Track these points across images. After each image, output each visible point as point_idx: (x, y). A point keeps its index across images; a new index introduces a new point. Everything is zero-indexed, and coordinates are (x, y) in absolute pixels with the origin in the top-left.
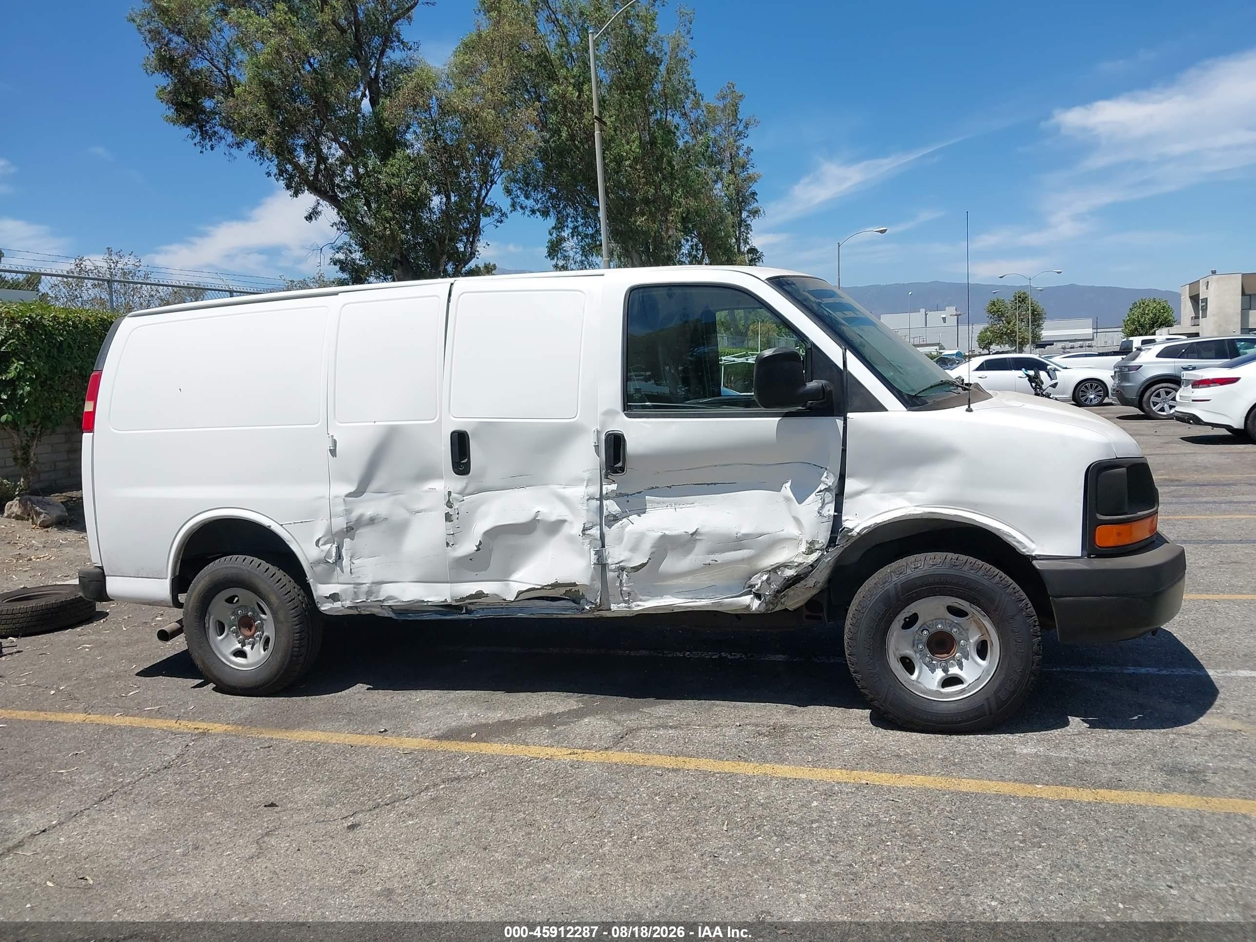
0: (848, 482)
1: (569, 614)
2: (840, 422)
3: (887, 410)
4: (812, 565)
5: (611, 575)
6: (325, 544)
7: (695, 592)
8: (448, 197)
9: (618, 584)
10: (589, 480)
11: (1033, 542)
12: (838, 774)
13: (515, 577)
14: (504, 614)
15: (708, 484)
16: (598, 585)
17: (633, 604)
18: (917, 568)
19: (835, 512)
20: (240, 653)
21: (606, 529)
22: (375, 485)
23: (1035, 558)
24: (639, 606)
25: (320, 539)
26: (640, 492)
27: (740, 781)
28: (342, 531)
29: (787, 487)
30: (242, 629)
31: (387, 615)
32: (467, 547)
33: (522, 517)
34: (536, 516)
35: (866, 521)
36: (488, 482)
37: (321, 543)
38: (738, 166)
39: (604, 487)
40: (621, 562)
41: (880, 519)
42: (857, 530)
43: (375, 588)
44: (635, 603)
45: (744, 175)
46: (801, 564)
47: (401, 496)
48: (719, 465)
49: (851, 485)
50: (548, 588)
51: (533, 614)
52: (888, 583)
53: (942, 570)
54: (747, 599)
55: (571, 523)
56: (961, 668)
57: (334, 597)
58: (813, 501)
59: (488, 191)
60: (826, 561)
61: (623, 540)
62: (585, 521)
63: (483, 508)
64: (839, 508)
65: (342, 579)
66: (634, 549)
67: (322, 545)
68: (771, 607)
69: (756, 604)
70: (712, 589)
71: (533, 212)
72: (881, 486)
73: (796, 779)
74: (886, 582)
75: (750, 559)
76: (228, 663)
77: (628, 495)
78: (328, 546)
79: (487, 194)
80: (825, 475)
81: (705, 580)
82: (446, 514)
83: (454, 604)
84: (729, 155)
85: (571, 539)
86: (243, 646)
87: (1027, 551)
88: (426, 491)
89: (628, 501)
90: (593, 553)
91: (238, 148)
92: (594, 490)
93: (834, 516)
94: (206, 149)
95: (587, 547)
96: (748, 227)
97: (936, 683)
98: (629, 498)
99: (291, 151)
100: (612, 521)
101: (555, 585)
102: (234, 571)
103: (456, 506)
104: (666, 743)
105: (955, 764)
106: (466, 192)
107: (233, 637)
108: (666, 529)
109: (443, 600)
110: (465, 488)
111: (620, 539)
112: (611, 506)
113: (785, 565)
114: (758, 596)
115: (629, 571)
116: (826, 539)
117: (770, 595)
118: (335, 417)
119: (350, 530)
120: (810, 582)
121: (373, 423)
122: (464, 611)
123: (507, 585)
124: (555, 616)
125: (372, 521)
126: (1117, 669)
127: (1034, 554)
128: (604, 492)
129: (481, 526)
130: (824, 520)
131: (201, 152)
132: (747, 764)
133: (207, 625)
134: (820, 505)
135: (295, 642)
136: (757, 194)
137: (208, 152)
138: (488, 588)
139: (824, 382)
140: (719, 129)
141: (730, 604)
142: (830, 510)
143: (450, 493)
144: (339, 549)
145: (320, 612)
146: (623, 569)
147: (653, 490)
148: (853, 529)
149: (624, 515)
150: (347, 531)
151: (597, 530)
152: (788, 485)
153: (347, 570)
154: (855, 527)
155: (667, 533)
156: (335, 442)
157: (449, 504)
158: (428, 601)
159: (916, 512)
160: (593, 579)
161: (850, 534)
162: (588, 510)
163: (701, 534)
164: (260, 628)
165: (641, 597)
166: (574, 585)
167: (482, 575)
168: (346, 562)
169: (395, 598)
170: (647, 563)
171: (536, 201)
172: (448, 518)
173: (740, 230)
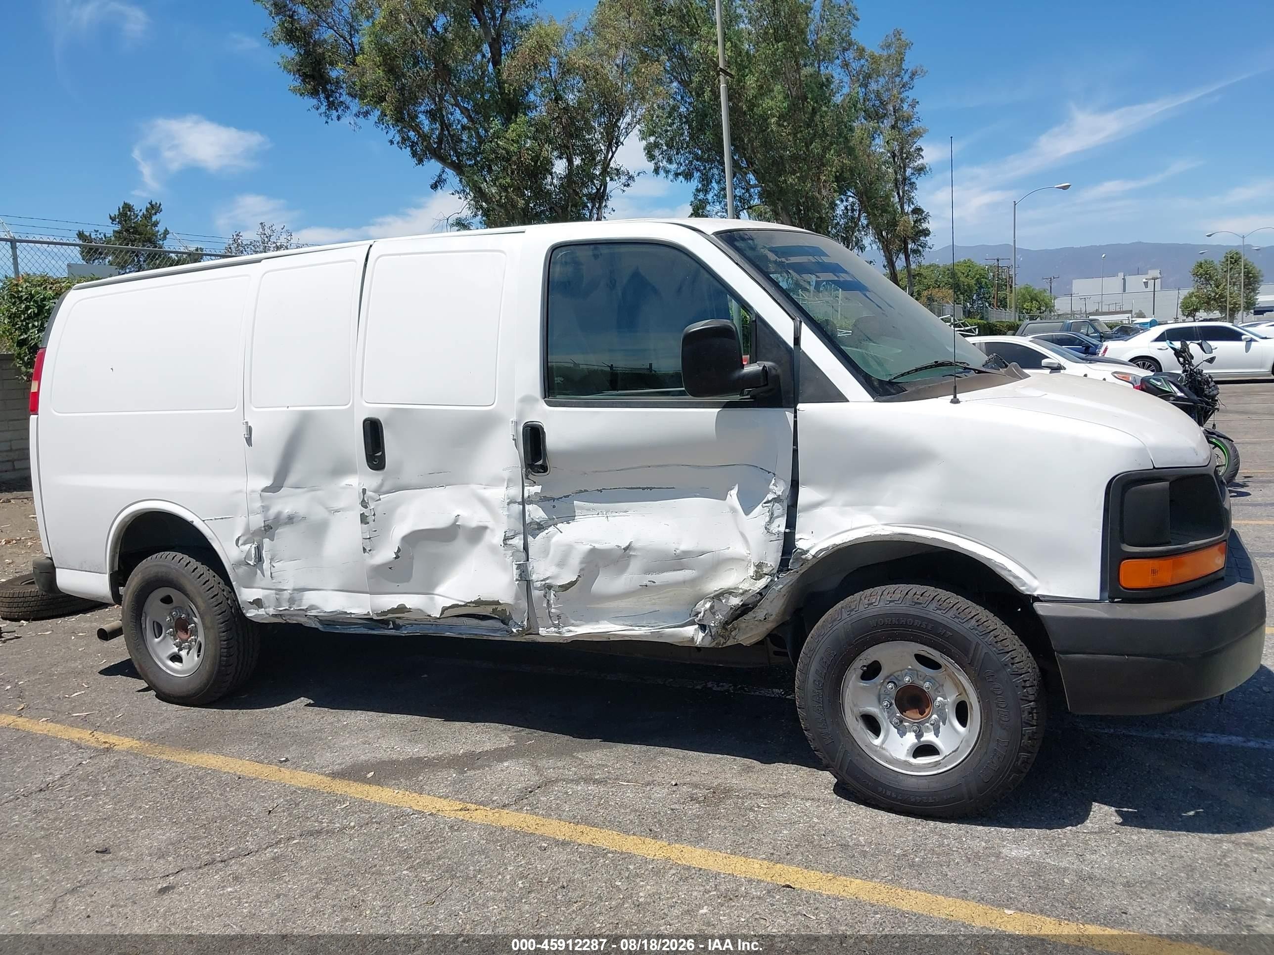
0: (802, 490)
1: (498, 637)
2: (790, 415)
3: (848, 401)
4: (760, 593)
5: (536, 594)
6: (244, 544)
7: (635, 618)
8: (570, 161)
9: (545, 605)
10: (510, 481)
11: (1035, 577)
12: (757, 866)
13: (440, 590)
14: (431, 632)
15: (644, 489)
16: (524, 604)
17: (564, 630)
18: (872, 604)
19: (786, 528)
20: (176, 658)
21: (530, 539)
22: (292, 479)
23: (1037, 599)
24: (570, 631)
25: (239, 537)
26: (568, 496)
27: (631, 867)
28: (259, 530)
29: (733, 496)
30: (179, 632)
31: (314, 626)
32: (386, 554)
33: (441, 522)
34: (456, 521)
35: (822, 541)
36: (405, 479)
37: (240, 542)
38: (901, 121)
39: (526, 489)
40: (547, 579)
41: (840, 540)
42: (813, 552)
43: (297, 595)
44: (566, 628)
45: (908, 130)
46: (746, 591)
47: (319, 493)
48: (653, 466)
49: (805, 495)
50: (472, 605)
51: (460, 634)
52: (837, 622)
53: (902, 608)
54: (690, 631)
55: (493, 530)
56: (937, 735)
57: (258, 603)
58: (760, 513)
59: (613, 153)
60: (777, 589)
61: (548, 554)
62: (506, 529)
63: (400, 510)
64: (791, 524)
65: (264, 583)
66: (562, 563)
67: (242, 545)
68: (722, 640)
69: (699, 638)
70: (654, 615)
71: (677, 175)
72: (842, 497)
73: (700, 869)
74: (835, 620)
75: (693, 582)
76: (164, 668)
77: (554, 499)
78: (247, 547)
79: (612, 157)
80: (773, 482)
81: (647, 603)
82: (361, 514)
83: (375, 618)
84: (892, 108)
85: (493, 549)
86: (179, 650)
87: (1027, 590)
88: (343, 488)
89: (554, 507)
90: (515, 567)
91: (364, 117)
92: (515, 492)
93: (785, 532)
94: (332, 120)
95: (509, 559)
96: (912, 184)
97: (905, 752)
98: (556, 503)
99: (414, 117)
100: (536, 529)
101: (479, 603)
102: (164, 569)
103: (372, 505)
104: (577, 804)
105: (911, 866)
106: (590, 154)
107: (170, 641)
108: (596, 542)
109: (366, 613)
110: (381, 485)
111: (546, 552)
112: (536, 513)
113: (729, 592)
114: (703, 627)
115: (556, 590)
116: (776, 562)
117: (715, 626)
118: (251, 402)
119: (269, 529)
120: (759, 613)
121: (286, 409)
122: (391, 626)
123: (432, 599)
124: (485, 638)
125: (291, 520)
126: (1189, 735)
127: (1036, 594)
128: (526, 495)
129: (400, 530)
130: (773, 538)
131: (327, 122)
132: (653, 841)
133: (143, 626)
134: (768, 519)
135: (222, 650)
136: (922, 150)
137: (334, 123)
138: (412, 601)
139: (768, 364)
140: (882, 80)
141: (671, 635)
142: (780, 525)
143: (364, 491)
144: (259, 549)
145: (246, 619)
146: (550, 587)
147: (582, 494)
148: (808, 551)
149: (550, 522)
150: (265, 530)
151: (520, 539)
152: (734, 492)
153: (267, 574)
154: (811, 548)
155: (597, 546)
156: (250, 430)
157: (364, 504)
158: (351, 613)
159: (883, 533)
160: (517, 598)
161: (804, 557)
162: (508, 516)
163: (635, 549)
164: (194, 632)
165: (573, 622)
166: (497, 603)
167: (403, 586)
168: (266, 565)
169: (318, 608)
170: (575, 582)
171: (680, 164)
172: (364, 519)
173: (903, 188)
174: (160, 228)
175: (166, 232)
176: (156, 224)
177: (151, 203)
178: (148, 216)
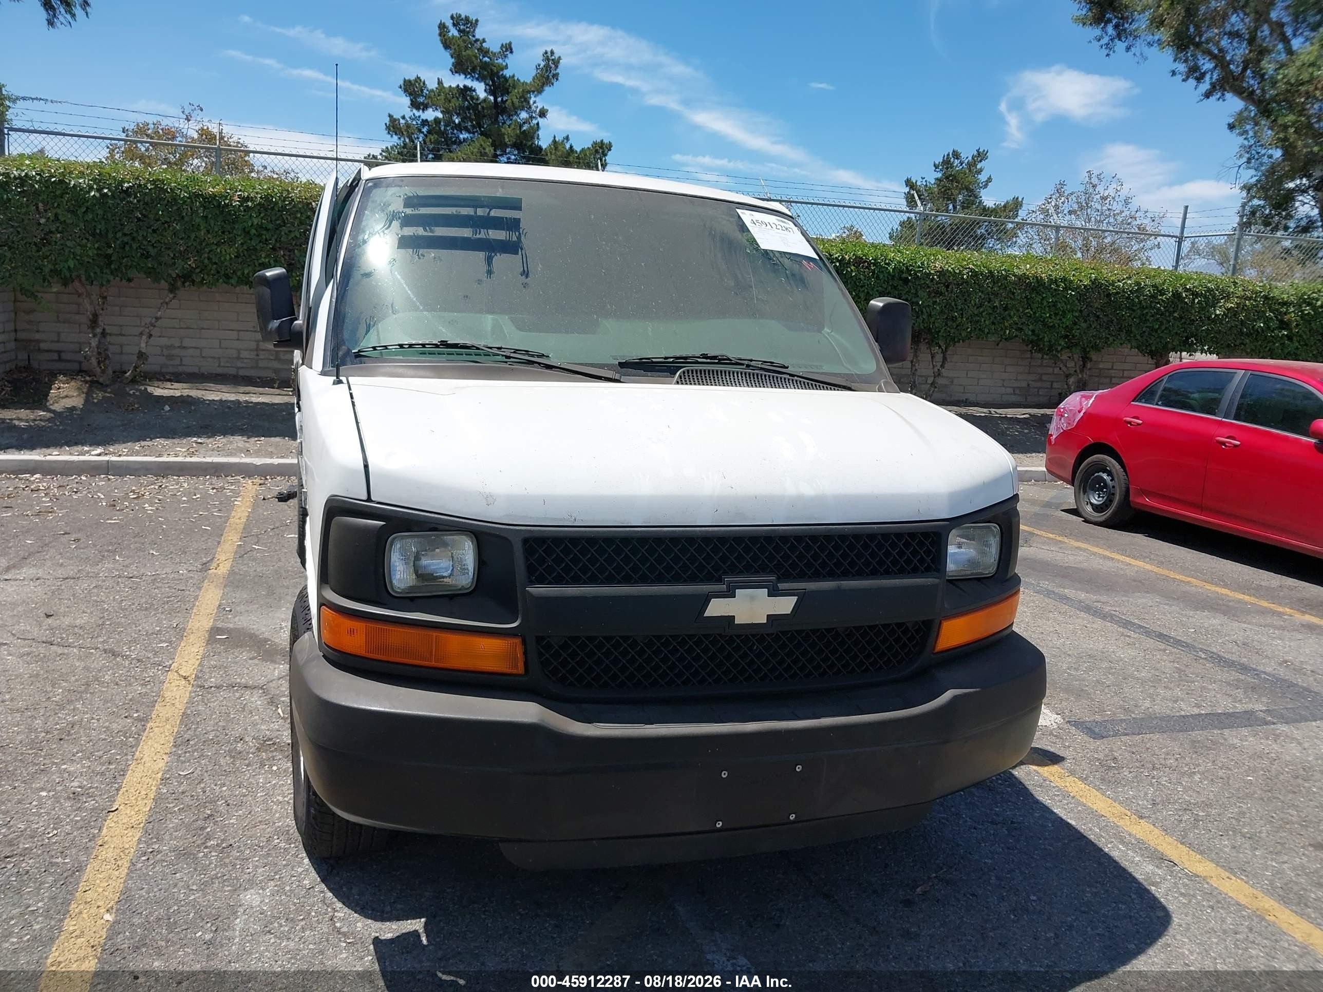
12: (143, 793)
27: (113, 751)
73: (124, 774)
174: (983, 178)
175: (989, 180)
176: (979, 172)
177: (978, 151)
178: (972, 164)
